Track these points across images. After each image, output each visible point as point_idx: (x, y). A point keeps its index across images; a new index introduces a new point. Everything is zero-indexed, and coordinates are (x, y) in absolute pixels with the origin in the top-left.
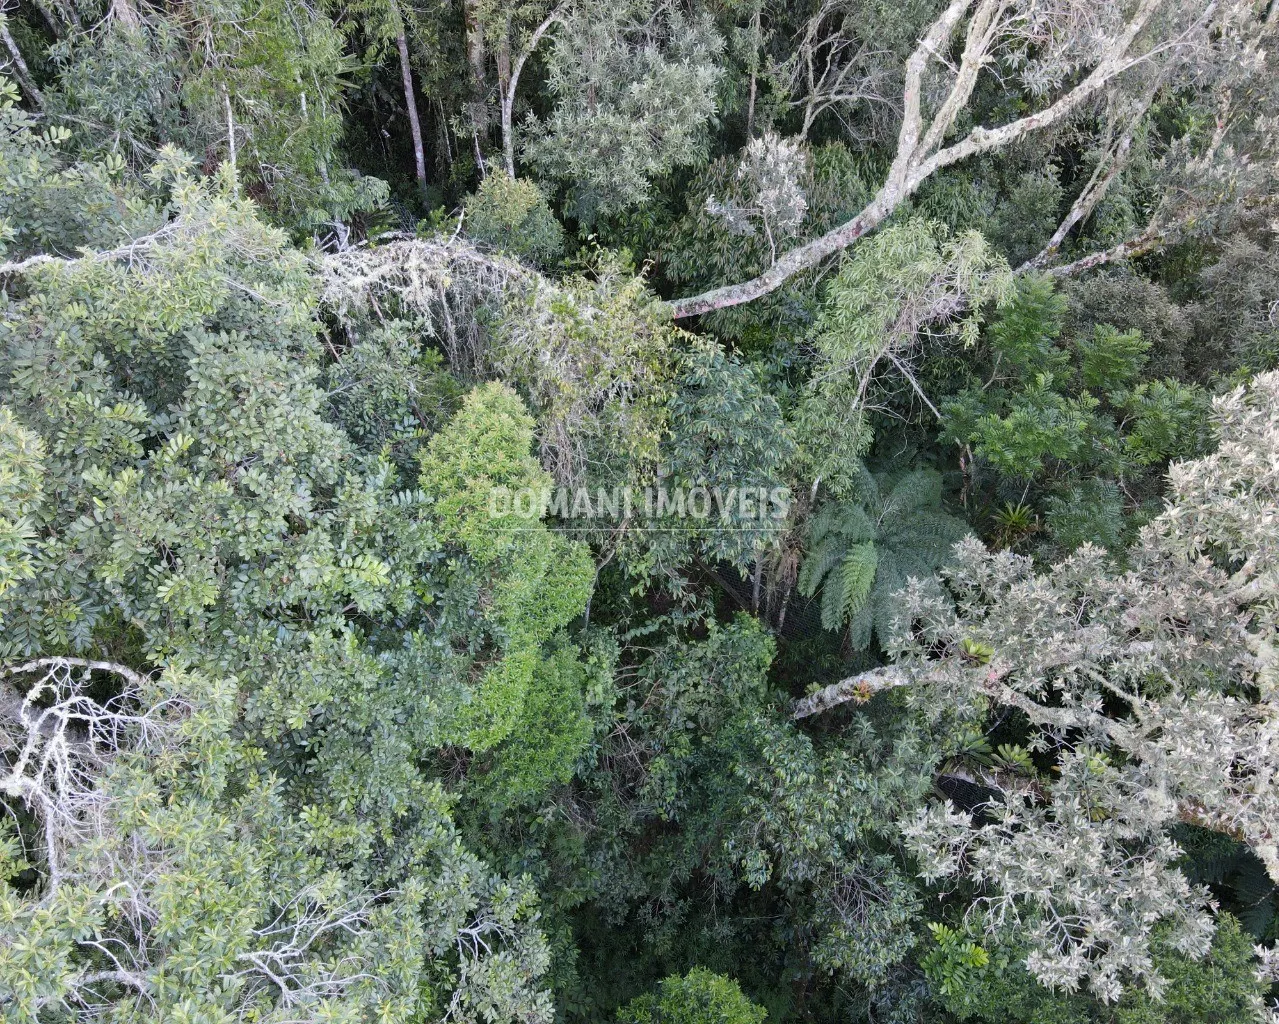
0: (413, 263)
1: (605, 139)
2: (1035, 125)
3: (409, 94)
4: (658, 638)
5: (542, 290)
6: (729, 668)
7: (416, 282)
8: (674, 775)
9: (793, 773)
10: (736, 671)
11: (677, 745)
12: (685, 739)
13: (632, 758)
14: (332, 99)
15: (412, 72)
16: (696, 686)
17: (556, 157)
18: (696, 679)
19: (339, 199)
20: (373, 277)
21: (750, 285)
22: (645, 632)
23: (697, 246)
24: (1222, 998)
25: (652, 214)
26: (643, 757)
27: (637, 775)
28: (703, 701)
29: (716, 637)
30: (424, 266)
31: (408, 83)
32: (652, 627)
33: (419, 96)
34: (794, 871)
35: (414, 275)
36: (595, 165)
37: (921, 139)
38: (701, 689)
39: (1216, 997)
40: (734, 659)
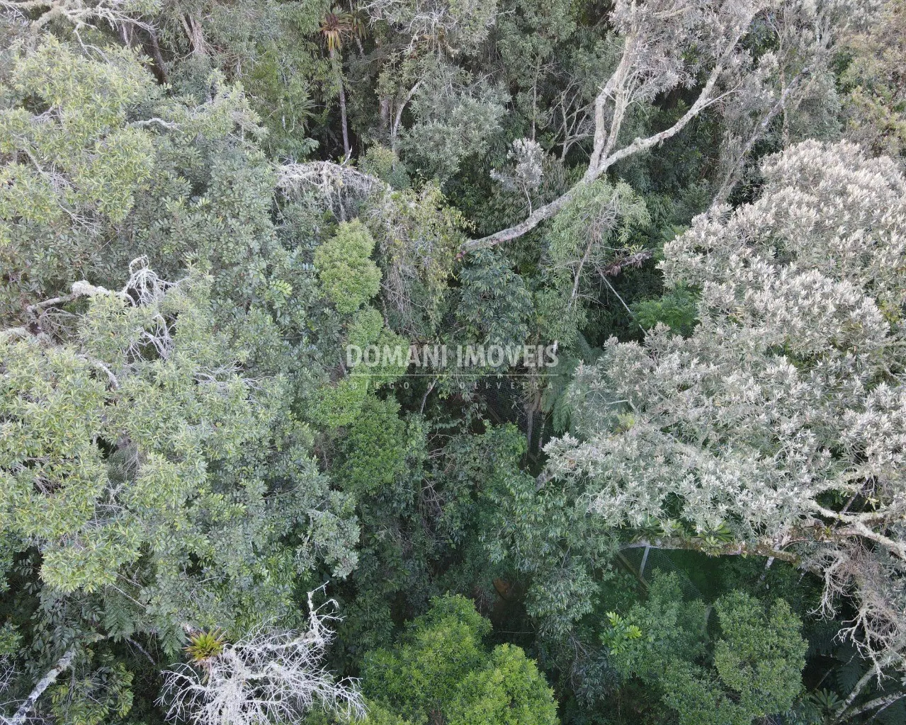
0: (324, 172)
1: (437, 137)
2: (666, 136)
3: (345, 132)
4: (454, 431)
5: (389, 192)
6: (496, 449)
7: (325, 182)
8: (459, 515)
9: (520, 492)
10: (500, 452)
11: (463, 496)
12: (466, 492)
13: (434, 502)
14: (299, 120)
15: (347, 120)
16: (475, 459)
17: (412, 146)
18: (476, 455)
19: (293, 145)
20: (304, 176)
21: (518, 227)
22: (448, 426)
23: (496, 213)
24: (775, 649)
25: (474, 198)
26: (442, 503)
27: (436, 513)
28: (479, 469)
29: (490, 431)
30: (330, 174)
31: (344, 126)
32: (453, 424)
33: (350, 131)
34: (522, 565)
35: (324, 178)
36: (432, 151)
37: (606, 142)
38: (478, 461)
39: (772, 648)
40: (499, 444)
